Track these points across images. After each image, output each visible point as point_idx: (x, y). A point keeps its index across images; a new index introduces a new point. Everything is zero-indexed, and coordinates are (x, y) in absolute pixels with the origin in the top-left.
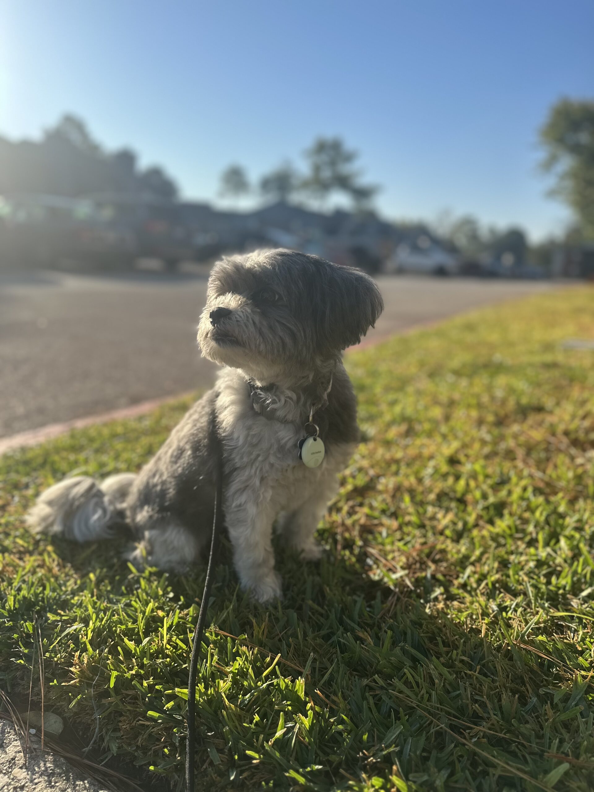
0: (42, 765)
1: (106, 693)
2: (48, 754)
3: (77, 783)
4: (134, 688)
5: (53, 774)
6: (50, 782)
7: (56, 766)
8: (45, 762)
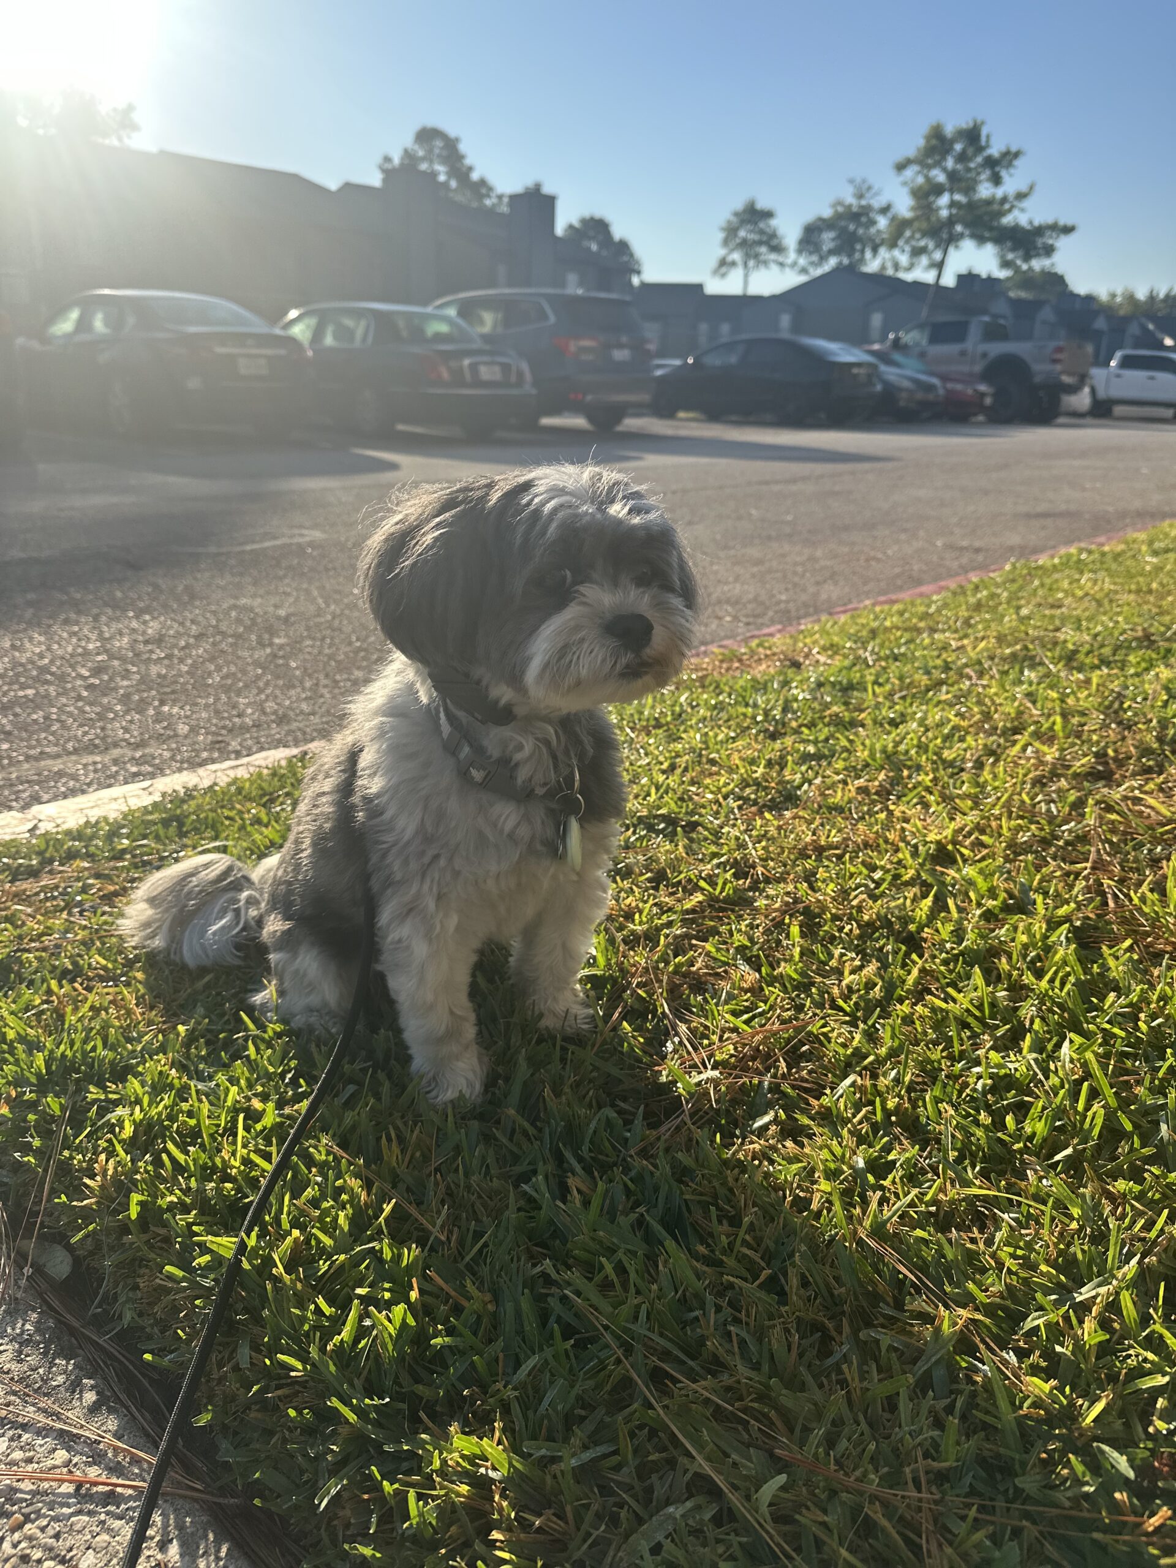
0: (19, 1325)
1: (125, 1228)
2: (34, 1310)
3: (57, 1361)
4: (165, 1224)
5: (27, 1342)
6: (20, 1352)
7: (38, 1330)
8: (25, 1321)
